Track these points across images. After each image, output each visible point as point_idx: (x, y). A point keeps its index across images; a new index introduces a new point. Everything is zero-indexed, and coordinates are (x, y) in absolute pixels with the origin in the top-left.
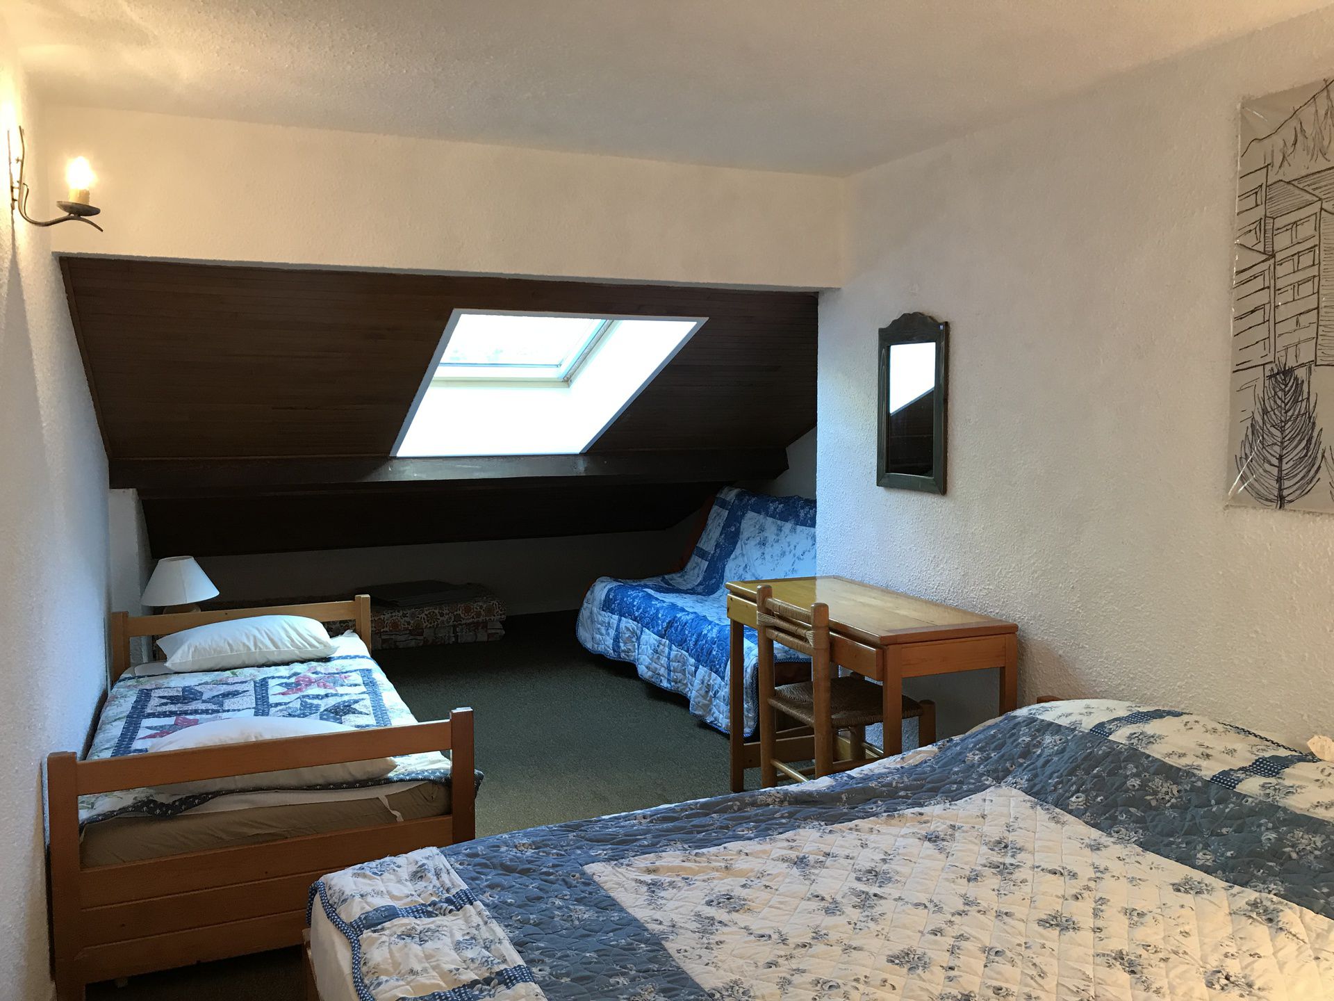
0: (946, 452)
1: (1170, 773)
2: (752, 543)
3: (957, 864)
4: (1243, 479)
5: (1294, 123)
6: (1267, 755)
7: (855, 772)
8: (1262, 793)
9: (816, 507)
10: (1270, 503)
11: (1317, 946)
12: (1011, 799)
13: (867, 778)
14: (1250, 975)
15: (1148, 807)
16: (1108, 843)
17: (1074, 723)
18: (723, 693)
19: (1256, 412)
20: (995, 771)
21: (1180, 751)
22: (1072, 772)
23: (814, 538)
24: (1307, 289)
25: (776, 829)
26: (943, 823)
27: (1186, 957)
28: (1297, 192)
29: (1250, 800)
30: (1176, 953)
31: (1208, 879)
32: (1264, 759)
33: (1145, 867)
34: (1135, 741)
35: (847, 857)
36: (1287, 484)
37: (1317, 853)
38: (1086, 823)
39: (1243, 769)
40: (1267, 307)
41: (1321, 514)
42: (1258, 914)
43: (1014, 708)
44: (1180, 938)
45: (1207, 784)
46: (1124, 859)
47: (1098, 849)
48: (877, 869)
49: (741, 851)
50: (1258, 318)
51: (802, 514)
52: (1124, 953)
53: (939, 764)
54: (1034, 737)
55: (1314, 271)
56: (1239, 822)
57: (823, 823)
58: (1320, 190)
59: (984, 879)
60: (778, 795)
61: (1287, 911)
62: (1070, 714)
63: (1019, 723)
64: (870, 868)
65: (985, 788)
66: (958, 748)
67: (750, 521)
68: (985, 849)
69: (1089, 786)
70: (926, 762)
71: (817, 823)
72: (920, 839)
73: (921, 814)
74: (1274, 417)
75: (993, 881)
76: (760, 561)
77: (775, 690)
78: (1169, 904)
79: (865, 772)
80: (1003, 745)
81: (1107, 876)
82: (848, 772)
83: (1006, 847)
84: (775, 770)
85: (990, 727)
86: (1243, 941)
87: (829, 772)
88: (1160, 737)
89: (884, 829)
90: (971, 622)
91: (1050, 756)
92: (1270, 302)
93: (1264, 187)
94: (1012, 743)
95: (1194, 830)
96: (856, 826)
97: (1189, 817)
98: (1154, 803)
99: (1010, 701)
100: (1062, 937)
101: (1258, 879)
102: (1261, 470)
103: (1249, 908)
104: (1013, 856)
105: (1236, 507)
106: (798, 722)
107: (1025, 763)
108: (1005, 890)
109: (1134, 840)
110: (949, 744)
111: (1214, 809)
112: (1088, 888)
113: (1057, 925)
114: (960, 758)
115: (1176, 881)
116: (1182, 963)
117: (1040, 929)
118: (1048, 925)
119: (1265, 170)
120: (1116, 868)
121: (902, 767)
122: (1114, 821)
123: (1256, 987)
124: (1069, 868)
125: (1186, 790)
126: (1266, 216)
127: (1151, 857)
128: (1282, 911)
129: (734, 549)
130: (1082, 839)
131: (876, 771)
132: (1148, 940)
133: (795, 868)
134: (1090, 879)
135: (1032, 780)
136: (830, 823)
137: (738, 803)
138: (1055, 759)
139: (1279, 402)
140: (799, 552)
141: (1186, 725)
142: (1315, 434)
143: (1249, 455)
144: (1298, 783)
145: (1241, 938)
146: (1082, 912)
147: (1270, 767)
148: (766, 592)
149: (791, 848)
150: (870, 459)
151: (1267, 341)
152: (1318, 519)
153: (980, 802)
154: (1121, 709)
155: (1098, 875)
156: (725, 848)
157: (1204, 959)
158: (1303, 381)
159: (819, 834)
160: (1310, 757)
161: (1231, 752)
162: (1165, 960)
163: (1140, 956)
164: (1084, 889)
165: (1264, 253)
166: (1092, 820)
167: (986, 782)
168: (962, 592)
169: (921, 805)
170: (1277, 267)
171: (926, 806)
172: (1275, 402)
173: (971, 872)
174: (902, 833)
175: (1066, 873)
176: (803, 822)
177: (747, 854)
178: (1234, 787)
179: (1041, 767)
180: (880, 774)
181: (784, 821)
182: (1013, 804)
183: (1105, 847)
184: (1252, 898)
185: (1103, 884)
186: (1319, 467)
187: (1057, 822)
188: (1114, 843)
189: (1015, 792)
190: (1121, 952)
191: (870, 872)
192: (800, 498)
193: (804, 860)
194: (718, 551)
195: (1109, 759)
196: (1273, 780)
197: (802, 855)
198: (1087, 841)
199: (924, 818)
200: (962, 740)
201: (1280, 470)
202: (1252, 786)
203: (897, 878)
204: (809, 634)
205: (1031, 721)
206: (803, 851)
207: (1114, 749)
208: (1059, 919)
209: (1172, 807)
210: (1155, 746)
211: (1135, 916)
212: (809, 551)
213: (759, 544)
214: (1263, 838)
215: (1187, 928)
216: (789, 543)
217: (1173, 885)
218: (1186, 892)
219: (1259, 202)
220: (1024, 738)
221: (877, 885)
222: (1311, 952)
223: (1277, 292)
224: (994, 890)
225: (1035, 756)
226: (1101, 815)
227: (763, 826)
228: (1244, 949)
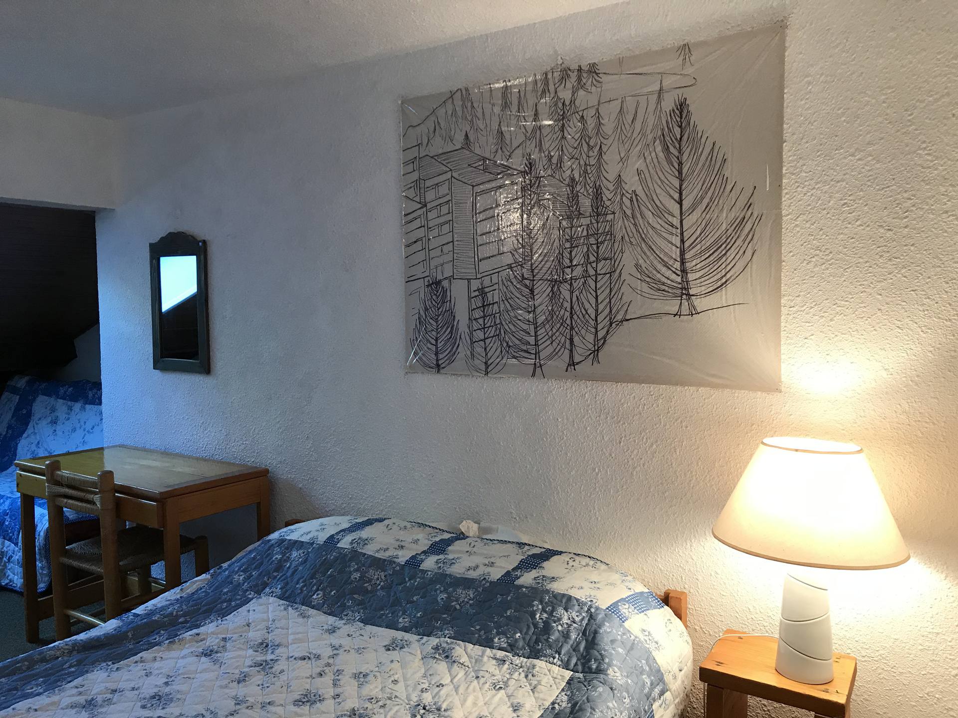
0: (208, 341)
1: (378, 563)
2: (44, 423)
3: (227, 671)
4: (416, 354)
5: (433, 118)
6: (437, 539)
7: (140, 610)
8: (436, 567)
9: (101, 388)
10: (432, 370)
11: (476, 668)
12: (269, 606)
13: (151, 613)
14: (438, 702)
15: (367, 591)
16: (340, 625)
17: (312, 539)
18: (17, 557)
19: (421, 309)
20: (256, 585)
21: (385, 547)
22: (313, 577)
23: (101, 413)
24: (446, 228)
25: (65, 679)
26: (216, 638)
27: (397, 699)
28: (437, 164)
29: (429, 573)
30: (390, 699)
31: (407, 636)
32: (436, 542)
33: (366, 637)
34: (355, 545)
35: (133, 689)
36: (441, 356)
37: (471, 602)
38: (325, 613)
39: (424, 552)
40: (424, 239)
41: (461, 375)
42: (440, 654)
43: (269, 534)
44: (392, 686)
45: (403, 567)
46: (352, 635)
47: (334, 632)
48: (160, 694)
49: (30, 708)
50: (418, 246)
51: (90, 394)
52: (356, 709)
53: (212, 589)
54: (284, 554)
55: (449, 217)
56: (424, 590)
57: (110, 663)
58: (451, 164)
59: (251, 677)
60: (67, 647)
61: (457, 648)
62: (310, 532)
63: (272, 545)
64: (154, 694)
65: (248, 601)
66: (227, 573)
67: (41, 404)
68: (250, 652)
69: (326, 584)
70: (201, 589)
71: (105, 664)
72: (197, 656)
73: (198, 634)
74: (431, 313)
75: (258, 678)
76: (52, 437)
77: (66, 550)
78: (384, 662)
79: (149, 608)
80: (262, 564)
81: (341, 651)
82: (133, 611)
83: (267, 646)
84: (68, 617)
85: (250, 552)
86: (432, 677)
87: (116, 614)
88: (372, 539)
89: (166, 655)
90: (234, 471)
91: (296, 566)
92: (425, 236)
93: (418, 159)
94: (268, 561)
95: (397, 602)
96: (141, 658)
97: (392, 594)
98: (369, 588)
99: (265, 529)
100: (311, 708)
101: (437, 628)
102: (426, 348)
103: (434, 651)
104: (272, 653)
105: (412, 373)
106: (88, 573)
107: (278, 575)
108: (267, 683)
109: (357, 619)
110: (219, 571)
111: (408, 585)
112: (328, 665)
113: (307, 701)
114: (229, 580)
115: (386, 643)
116: (394, 705)
117: (296, 709)
118: (301, 703)
119: (417, 147)
120: (346, 642)
121: (181, 597)
122: (344, 607)
123: (443, 710)
124: (314, 652)
125: (390, 575)
126: (420, 179)
127: (369, 628)
128: (453, 648)
129: (26, 429)
130: (322, 626)
131: (159, 605)
132: (371, 694)
133: (84, 712)
134: (329, 657)
135: (284, 587)
136: (117, 661)
137: (26, 663)
138: (301, 568)
139: (434, 302)
140: (88, 426)
141: (387, 527)
142: (455, 323)
143: (418, 337)
144: (456, 556)
145: (430, 675)
146: (325, 685)
147: (438, 548)
148: (55, 466)
149: (80, 694)
150: (146, 347)
151: (425, 262)
152: (459, 378)
153: (246, 613)
154: (344, 522)
155: (335, 652)
156: (13, 709)
157: (409, 698)
158: (447, 290)
159: (107, 674)
160: (462, 536)
161: (416, 541)
162: (383, 706)
163: (367, 708)
164: (326, 666)
165: (420, 203)
166: (328, 610)
167: (250, 596)
168: (226, 448)
169: (198, 627)
170: (428, 213)
171: (202, 626)
172: (432, 302)
173: (241, 675)
174: (181, 655)
175: (312, 657)
176: (92, 667)
177: (36, 710)
178: (419, 566)
179: (290, 577)
180: (162, 607)
181: (73, 669)
182: (271, 609)
183: (339, 629)
184: (435, 644)
185: (338, 660)
186: (459, 345)
187: (304, 617)
188: (345, 624)
189: (272, 599)
190: (353, 709)
191: (153, 697)
192: (88, 382)
193: (93, 702)
194: (10, 432)
195: (338, 562)
196: (441, 557)
197: (90, 698)
198: (326, 627)
199: (202, 637)
200: (229, 566)
201: (437, 348)
202: (429, 563)
203: (179, 696)
204: (97, 498)
205: (281, 541)
206: (92, 693)
207: (341, 554)
208: (309, 696)
209: (382, 588)
210: (368, 547)
211: (361, 677)
212: (98, 425)
213: (50, 422)
214: (439, 599)
215: (396, 677)
216: (79, 420)
217: (385, 646)
218: (394, 649)
219: (415, 169)
220: (277, 556)
221: (161, 708)
222: (473, 674)
223: (429, 230)
224: (259, 685)
225: (285, 569)
226: (334, 605)
227: (53, 678)
228: (433, 683)
